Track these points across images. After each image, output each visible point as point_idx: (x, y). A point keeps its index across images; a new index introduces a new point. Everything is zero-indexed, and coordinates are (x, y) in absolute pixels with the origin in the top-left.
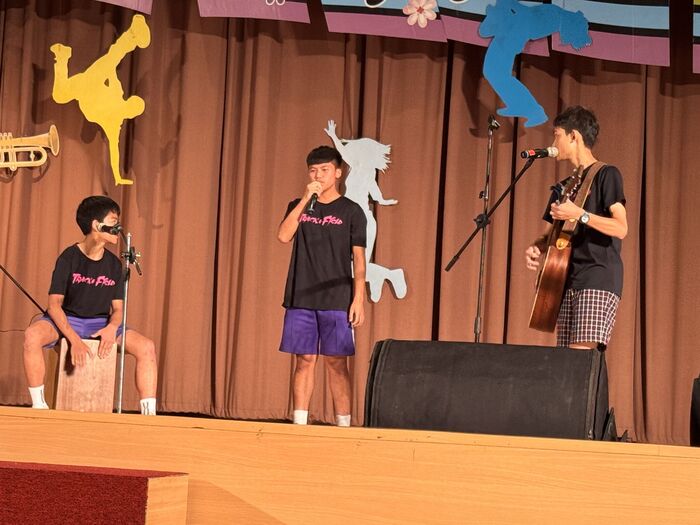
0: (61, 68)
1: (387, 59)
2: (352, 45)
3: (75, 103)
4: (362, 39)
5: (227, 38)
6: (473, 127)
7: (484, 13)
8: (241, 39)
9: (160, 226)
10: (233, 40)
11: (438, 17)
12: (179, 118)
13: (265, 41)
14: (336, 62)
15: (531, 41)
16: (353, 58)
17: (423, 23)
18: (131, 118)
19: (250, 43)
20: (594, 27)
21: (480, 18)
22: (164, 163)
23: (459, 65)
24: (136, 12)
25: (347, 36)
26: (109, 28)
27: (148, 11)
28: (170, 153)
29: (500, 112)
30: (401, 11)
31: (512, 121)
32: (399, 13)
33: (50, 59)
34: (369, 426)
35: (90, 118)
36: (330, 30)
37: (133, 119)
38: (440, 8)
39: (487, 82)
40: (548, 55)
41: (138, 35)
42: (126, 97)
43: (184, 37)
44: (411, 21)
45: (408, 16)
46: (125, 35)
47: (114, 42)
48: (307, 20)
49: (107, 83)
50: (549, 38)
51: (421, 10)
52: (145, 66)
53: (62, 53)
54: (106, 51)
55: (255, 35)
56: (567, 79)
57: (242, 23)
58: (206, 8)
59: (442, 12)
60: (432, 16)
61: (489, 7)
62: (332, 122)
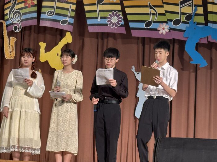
0: (42, 50)
1: (152, 45)
2: (140, 41)
3: (47, 62)
4: (144, 39)
5: (98, 39)
6: (182, 67)
7: (185, 29)
8: (102, 39)
10: (100, 39)
11: (169, 31)
12: (82, 66)
13: (111, 40)
15: (201, 38)
16: (141, 45)
17: (164, 33)
19: (105, 40)
21: (184, 31)
23: (177, 46)
24: (67, 31)
25: (138, 38)
26: (58, 37)
27: (72, 31)
29: (191, 62)
30: (157, 29)
32: (156, 30)
33: (39, 47)
35: (52, 67)
36: (133, 36)
38: (170, 28)
39: (187, 52)
40: (207, 43)
41: (68, 39)
43: (83, 39)
44: (160, 32)
46: (64, 39)
47: (60, 41)
49: (58, 55)
50: (208, 37)
51: (163, 29)
53: (43, 45)
54: (57, 44)
55: (107, 38)
56: (214, 50)
57: (103, 34)
58: (91, 29)
59: (171, 29)
60: (167, 31)
61: (187, 27)
62: (134, 66)
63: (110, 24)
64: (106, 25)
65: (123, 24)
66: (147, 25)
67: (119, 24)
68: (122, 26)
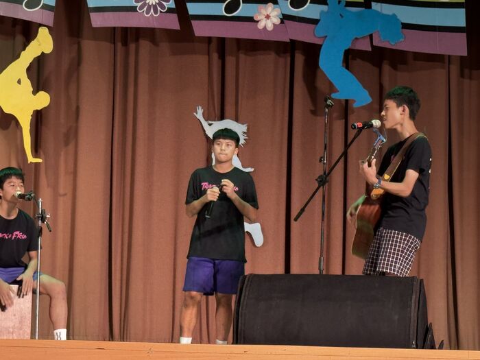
1: (242, 56)
2: (214, 45)
4: (222, 41)
5: (114, 43)
6: (312, 108)
8: (125, 44)
9: (65, 195)
10: (119, 45)
11: (282, 22)
12: (78, 108)
13: (145, 45)
14: (202, 60)
15: (356, 39)
16: (215, 56)
17: (270, 27)
18: (39, 109)
19: (132, 46)
20: (406, 26)
21: (315, 22)
22: (67, 144)
23: (300, 59)
24: (41, 25)
25: (209, 39)
26: (20, 39)
27: (51, 24)
28: (71, 136)
29: (334, 96)
30: (252, 18)
31: (344, 103)
32: (250, 19)
34: (237, 343)
35: (6, 110)
36: (196, 35)
37: (41, 110)
38: (283, 15)
39: (323, 72)
40: (370, 49)
41: (43, 43)
42: (35, 92)
43: (79, 43)
44: (261, 25)
45: (258, 22)
46: (33, 44)
48: (178, 27)
49: (19, 82)
50: (371, 36)
51: (268, 17)
52: (50, 67)
54: (18, 57)
55: (137, 40)
56: (386, 68)
57: (125, 31)
58: (97, 21)
59: (285, 18)
60: (277, 21)
61: (322, 13)
62: (200, 107)
63: (141, 8)
64: (133, 9)
65: (174, 6)
66: (228, 9)
67: (163, 7)
68: (170, 10)
